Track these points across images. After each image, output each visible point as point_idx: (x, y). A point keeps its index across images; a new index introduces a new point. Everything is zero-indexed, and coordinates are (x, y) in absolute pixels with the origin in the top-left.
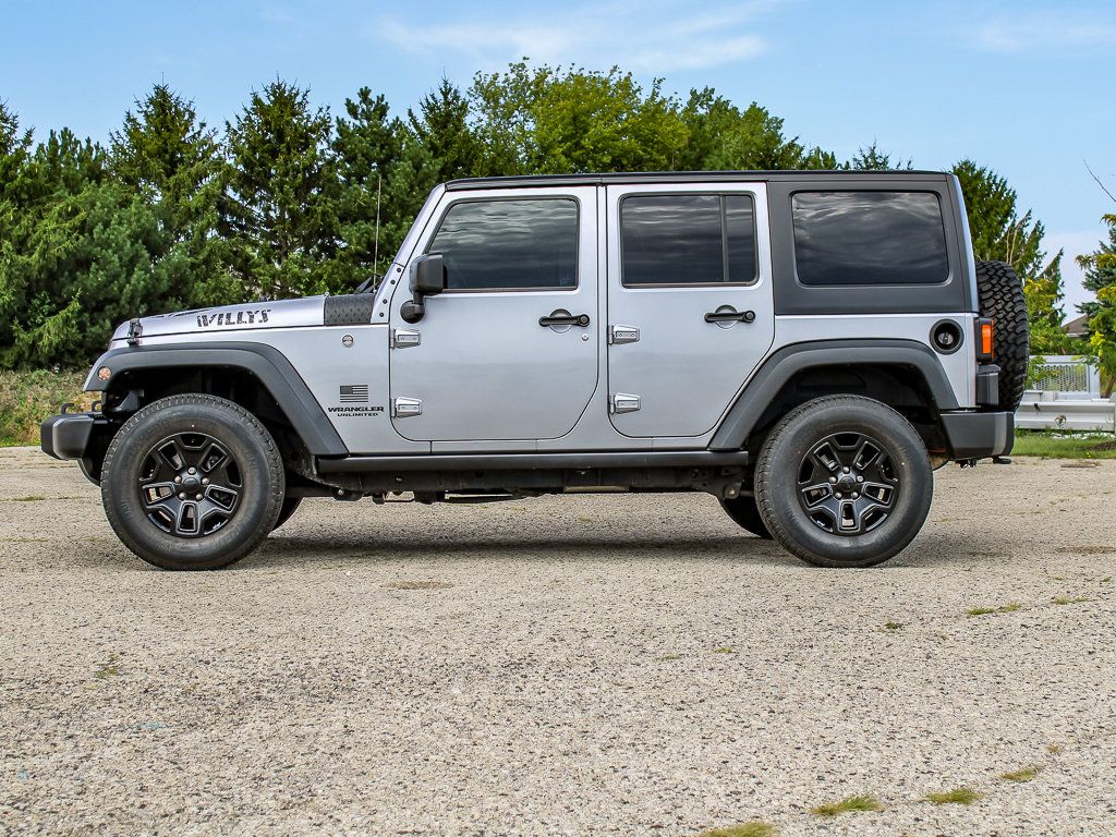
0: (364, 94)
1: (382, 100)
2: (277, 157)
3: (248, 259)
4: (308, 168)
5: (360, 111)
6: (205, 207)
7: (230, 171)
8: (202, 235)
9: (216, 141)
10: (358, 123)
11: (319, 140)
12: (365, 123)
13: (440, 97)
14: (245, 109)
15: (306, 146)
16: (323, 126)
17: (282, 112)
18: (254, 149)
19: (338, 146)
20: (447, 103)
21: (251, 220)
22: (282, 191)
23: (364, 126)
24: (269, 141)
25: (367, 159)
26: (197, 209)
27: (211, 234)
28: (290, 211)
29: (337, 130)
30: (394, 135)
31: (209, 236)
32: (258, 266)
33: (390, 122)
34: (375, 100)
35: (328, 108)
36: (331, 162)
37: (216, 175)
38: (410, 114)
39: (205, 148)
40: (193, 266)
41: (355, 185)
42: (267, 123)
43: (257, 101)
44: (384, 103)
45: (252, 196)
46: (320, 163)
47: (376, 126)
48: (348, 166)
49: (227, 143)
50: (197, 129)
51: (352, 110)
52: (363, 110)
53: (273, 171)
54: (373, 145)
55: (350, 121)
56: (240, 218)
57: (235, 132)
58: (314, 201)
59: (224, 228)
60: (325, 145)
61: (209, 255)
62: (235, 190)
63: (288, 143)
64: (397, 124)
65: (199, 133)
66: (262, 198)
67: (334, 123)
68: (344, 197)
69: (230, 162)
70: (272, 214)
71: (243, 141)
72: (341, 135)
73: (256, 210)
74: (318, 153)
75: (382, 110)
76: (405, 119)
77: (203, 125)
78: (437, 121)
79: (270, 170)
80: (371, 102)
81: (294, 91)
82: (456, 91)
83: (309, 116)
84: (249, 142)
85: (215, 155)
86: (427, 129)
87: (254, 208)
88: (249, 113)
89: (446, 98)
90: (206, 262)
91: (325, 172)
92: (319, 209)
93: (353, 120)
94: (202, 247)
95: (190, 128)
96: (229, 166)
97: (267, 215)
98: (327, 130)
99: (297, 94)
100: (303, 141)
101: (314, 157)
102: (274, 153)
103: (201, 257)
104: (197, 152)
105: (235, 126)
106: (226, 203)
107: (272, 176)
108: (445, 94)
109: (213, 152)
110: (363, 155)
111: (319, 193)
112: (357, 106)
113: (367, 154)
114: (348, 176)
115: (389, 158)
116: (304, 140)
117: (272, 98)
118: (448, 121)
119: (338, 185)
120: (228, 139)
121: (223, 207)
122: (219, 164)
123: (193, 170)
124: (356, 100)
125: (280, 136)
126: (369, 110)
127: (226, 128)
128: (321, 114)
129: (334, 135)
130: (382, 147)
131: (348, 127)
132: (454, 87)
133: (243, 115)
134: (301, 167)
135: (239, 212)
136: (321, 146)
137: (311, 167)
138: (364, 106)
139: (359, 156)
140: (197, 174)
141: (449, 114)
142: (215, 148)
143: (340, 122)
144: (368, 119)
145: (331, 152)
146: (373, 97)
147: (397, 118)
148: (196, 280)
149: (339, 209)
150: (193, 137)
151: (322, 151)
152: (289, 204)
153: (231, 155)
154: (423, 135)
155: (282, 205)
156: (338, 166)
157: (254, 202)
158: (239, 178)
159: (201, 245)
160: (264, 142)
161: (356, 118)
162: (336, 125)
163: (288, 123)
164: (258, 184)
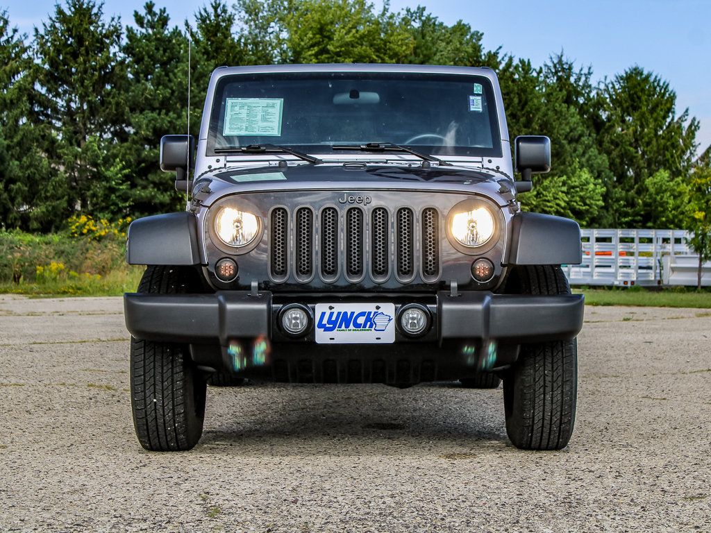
0: (149, 7)
1: (164, 12)
2: (78, 57)
3: (53, 141)
4: (104, 67)
5: (146, 21)
6: (19, 99)
7: (38, 69)
8: (17, 121)
9: (26, 44)
10: (144, 31)
11: (112, 45)
12: (150, 31)
13: (211, 11)
14: (51, 19)
15: (101, 50)
16: (115, 33)
17: (81, 21)
18: (58, 52)
19: (127, 50)
20: (217, 16)
21: (56, 110)
22: (82, 85)
23: (149, 34)
24: (71, 45)
25: (152, 60)
26: (11, 101)
27: (24, 120)
28: (89, 103)
29: (128, 37)
30: (174, 41)
31: (21, 123)
32: (63, 147)
33: (171, 30)
34: (158, 12)
35: (119, 18)
36: (122, 62)
37: (26, 72)
38: (187, 24)
39: (17, 50)
40: (9, 148)
41: (143, 81)
42: (69, 30)
43: (60, 12)
44: (165, 15)
45: (57, 90)
46: (113, 64)
47: (159, 33)
48: (136, 66)
49: (36, 47)
50: (10, 34)
51: (139, 20)
52: (148, 21)
53: (73, 70)
54: (157, 49)
55: (138, 30)
56: (46, 108)
57: (43, 37)
58: (109, 94)
59: (32, 116)
60: (117, 49)
61: (22, 139)
62: (42, 85)
63: (86, 47)
64: (176, 33)
65: (12, 37)
66: (65, 92)
67: (124, 30)
68: (133, 91)
69: (38, 61)
70: (73, 105)
71: (49, 44)
72: (130, 40)
73: (61, 102)
74: (111, 55)
75: (164, 21)
76: (183, 29)
77: (15, 31)
78: (209, 31)
79: (71, 69)
80: (155, 14)
81: (91, 4)
82: (224, 6)
83: (103, 25)
84: (55, 46)
85: (25, 56)
86: (200, 36)
87: (59, 100)
88: (54, 21)
89: (216, 11)
90: (20, 144)
91: (117, 70)
92: (113, 101)
93: (140, 29)
94: (16, 132)
95: (4, 34)
96: (38, 65)
97: (68, 106)
98: (118, 37)
99: (93, 6)
100: (98, 45)
101: (108, 59)
102: (75, 55)
103: (15, 140)
104: (10, 53)
105: (42, 31)
106: (36, 95)
107: (73, 74)
108: (215, 8)
109: (24, 53)
110: (149, 57)
111: (112, 88)
112: (144, 18)
113: (152, 56)
114: (136, 74)
115: (170, 60)
116: (100, 44)
117: (73, 9)
118: (218, 31)
119: (128, 81)
120: (36, 42)
121: (33, 98)
122: (30, 63)
123: (8, 68)
124: (143, 12)
125: (80, 40)
126: (153, 20)
127: (34, 33)
128: (114, 23)
129: (124, 41)
130: (165, 51)
131: (136, 35)
132: (223, 3)
133: (48, 23)
134: (98, 66)
135: (45, 103)
136: (114, 49)
137: (107, 67)
138: (149, 17)
139: (146, 58)
140: (10, 71)
141: (218, 25)
142: (25, 50)
143: (130, 30)
144: (152, 27)
145: (122, 55)
146: (156, 9)
147: (177, 27)
148: (11, 159)
149: (129, 101)
150: (8, 41)
151: (115, 54)
152: (88, 96)
153: (39, 56)
154: (197, 42)
155: (82, 99)
156: (128, 66)
157: (57, 95)
158: (46, 75)
159: (15, 130)
160: (66, 45)
161: (142, 27)
162: (126, 33)
163: (87, 30)
164: (61, 79)
